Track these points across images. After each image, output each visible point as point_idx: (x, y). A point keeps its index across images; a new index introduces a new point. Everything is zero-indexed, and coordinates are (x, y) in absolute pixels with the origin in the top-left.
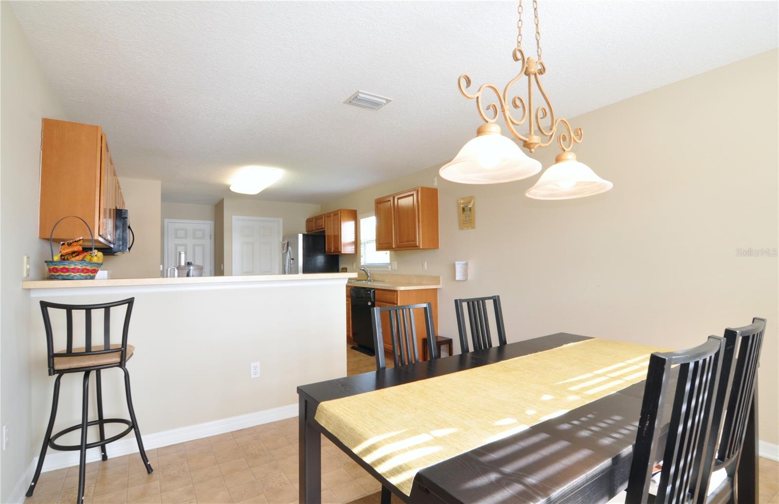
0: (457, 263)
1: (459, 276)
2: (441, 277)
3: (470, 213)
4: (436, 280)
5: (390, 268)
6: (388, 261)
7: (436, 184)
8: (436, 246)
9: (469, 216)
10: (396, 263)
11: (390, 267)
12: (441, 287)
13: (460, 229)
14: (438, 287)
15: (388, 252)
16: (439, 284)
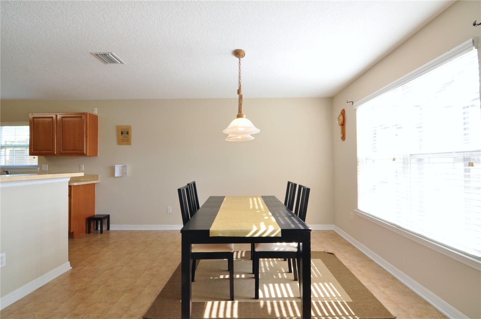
0: (116, 166)
1: (117, 174)
2: (99, 176)
3: (127, 135)
4: (96, 177)
5: (39, 170)
6: (36, 164)
7: (97, 113)
8: (96, 155)
9: (126, 138)
10: (47, 165)
11: (39, 168)
12: (99, 182)
13: (118, 144)
14: (98, 182)
15: (37, 157)
16: (98, 180)
